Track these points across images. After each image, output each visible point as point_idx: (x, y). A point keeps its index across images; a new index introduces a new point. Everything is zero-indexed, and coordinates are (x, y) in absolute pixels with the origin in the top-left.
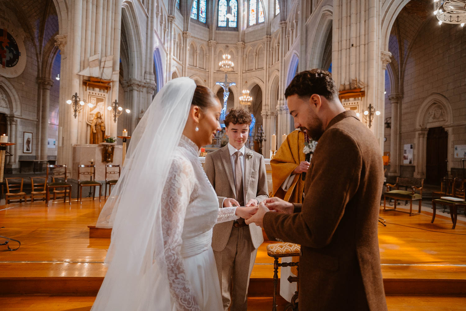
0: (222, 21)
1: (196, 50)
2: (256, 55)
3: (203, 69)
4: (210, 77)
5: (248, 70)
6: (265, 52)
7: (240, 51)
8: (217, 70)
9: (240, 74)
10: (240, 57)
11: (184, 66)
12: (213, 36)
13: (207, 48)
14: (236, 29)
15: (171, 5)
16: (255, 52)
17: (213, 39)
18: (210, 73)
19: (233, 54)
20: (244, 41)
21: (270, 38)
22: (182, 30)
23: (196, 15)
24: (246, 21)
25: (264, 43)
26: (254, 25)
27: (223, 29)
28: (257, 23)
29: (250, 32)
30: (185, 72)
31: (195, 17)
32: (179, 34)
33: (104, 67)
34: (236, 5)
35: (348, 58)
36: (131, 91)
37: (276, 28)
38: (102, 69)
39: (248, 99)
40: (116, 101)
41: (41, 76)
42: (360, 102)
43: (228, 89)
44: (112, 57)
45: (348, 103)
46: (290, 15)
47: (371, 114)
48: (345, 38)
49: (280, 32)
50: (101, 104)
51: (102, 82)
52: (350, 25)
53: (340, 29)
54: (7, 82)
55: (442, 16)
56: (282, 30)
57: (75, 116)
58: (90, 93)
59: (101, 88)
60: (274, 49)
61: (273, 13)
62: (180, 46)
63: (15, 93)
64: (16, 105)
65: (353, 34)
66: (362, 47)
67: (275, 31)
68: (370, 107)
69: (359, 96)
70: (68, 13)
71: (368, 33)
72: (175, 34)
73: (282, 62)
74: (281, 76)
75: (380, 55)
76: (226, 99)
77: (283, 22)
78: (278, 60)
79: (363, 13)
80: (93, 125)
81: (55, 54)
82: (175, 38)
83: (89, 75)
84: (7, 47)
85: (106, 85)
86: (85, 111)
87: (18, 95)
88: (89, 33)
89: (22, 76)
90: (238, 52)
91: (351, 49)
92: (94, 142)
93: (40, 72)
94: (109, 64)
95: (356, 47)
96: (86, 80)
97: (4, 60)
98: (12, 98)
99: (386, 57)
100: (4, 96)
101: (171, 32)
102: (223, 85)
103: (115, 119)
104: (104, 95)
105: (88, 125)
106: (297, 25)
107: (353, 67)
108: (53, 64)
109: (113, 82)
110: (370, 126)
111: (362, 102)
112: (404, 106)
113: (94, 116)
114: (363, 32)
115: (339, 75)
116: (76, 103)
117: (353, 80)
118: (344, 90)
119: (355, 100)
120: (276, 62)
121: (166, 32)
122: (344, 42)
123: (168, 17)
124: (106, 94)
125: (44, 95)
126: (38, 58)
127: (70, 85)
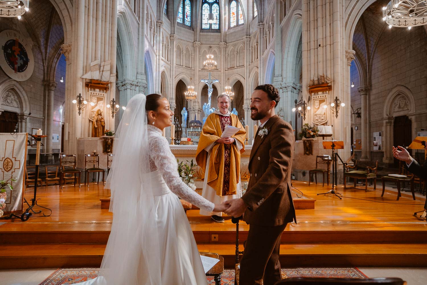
0: (205, 24)
1: (183, 51)
2: (237, 54)
3: (189, 67)
4: (195, 75)
5: (230, 68)
6: (246, 50)
7: (223, 50)
8: (202, 68)
9: (222, 72)
10: (223, 56)
11: (172, 65)
12: (198, 37)
13: (192, 49)
14: (219, 30)
15: (159, 12)
16: (236, 51)
17: (198, 40)
18: (195, 71)
19: (217, 53)
20: (226, 42)
21: (250, 38)
22: (170, 33)
23: (182, 19)
24: (227, 24)
25: (244, 43)
26: (234, 27)
27: (207, 31)
28: (238, 25)
29: (232, 33)
30: (173, 71)
31: (180, 21)
32: (167, 38)
33: (103, 71)
34: (218, 9)
35: (316, 56)
36: (125, 90)
37: (255, 29)
38: (101, 72)
39: (230, 94)
40: (113, 99)
41: (46, 79)
42: (327, 95)
43: (211, 86)
44: (110, 62)
45: (317, 96)
46: (267, 17)
47: (337, 105)
48: (313, 40)
49: (259, 32)
50: (101, 102)
51: (102, 84)
52: (317, 28)
53: (309, 31)
54: (18, 85)
55: (392, 21)
56: (260, 31)
57: (79, 113)
58: (91, 93)
59: (100, 88)
60: (254, 48)
61: (251, 15)
62: (168, 48)
63: (25, 95)
64: (26, 105)
65: (320, 36)
66: (328, 47)
67: (254, 32)
68: (337, 100)
69: (326, 90)
70: (72, 25)
71: (332, 34)
72: (163, 38)
73: (260, 60)
74: (260, 72)
75: (344, 53)
76: (210, 94)
77: (261, 23)
78: (257, 58)
79: (328, 17)
80: (94, 121)
81: (58, 59)
82: (163, 41)
83: (90, 78)
84: (18, 55)
85: (105, 86)
86: (87, 109)
87: (28, 96)
88: (90, 41)
89: (31, 79)
90: (220, 52)
91: (318, 48)
92: (96, 136)
93: (46, 75)
94: (107, 68)
95: (323, 47)
96: (88, 83)
97: (16, 66)
98: (23, 99)
99: (350, 55)
100: (16, 97)
101: (159, 36)
102: (207, 82)
103: (113, 115)
104: (103, 95)
105: (90, 121)
106: (273, 26)
107: (320, 65)
108: (56, 68)
109: (111, 83)
110: (337, 116)
111: (329, 96)
112: (372, 97)
113: (95, 113)
114: (328, 34)
115: (309, 72)
116: (80, 102)
117: (321, 76)
118: (314, 85)
119: (323, 94)
120: (256, 60)
121: (155, 36)
122: (312, 43)
123: (157, 22)
124: (105, 94)
125: (49, 96)
126: (43, 63)
127: (75, 87)
